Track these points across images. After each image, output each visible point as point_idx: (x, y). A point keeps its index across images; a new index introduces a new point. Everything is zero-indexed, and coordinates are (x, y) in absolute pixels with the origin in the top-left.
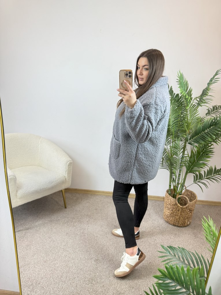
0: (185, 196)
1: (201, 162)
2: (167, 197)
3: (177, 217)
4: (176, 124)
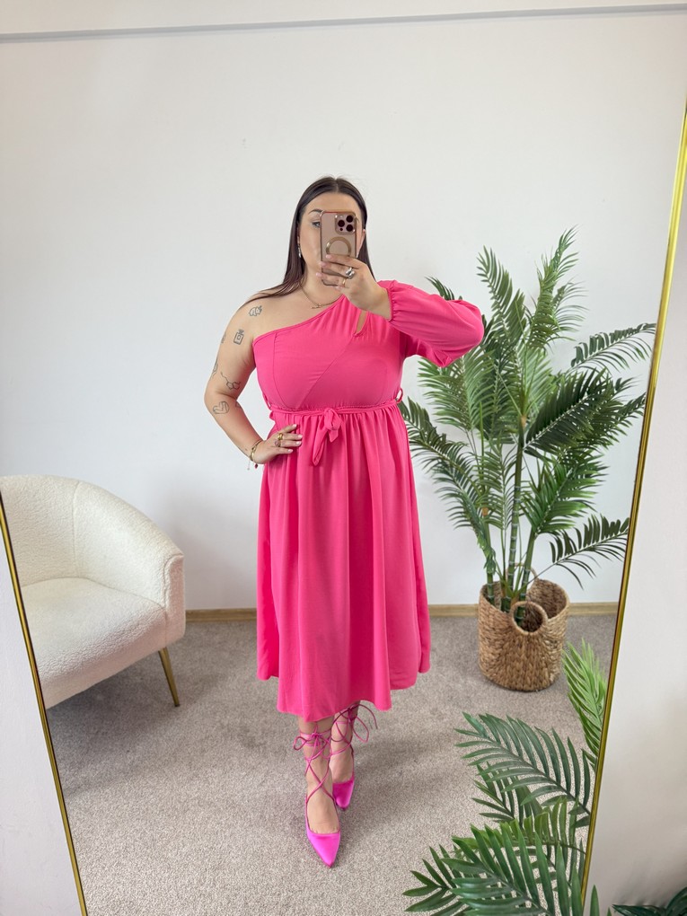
0: (534, 601)
1: (572, 499)
2: (485, 609)
3: (519, 665)
4: (485, 398)
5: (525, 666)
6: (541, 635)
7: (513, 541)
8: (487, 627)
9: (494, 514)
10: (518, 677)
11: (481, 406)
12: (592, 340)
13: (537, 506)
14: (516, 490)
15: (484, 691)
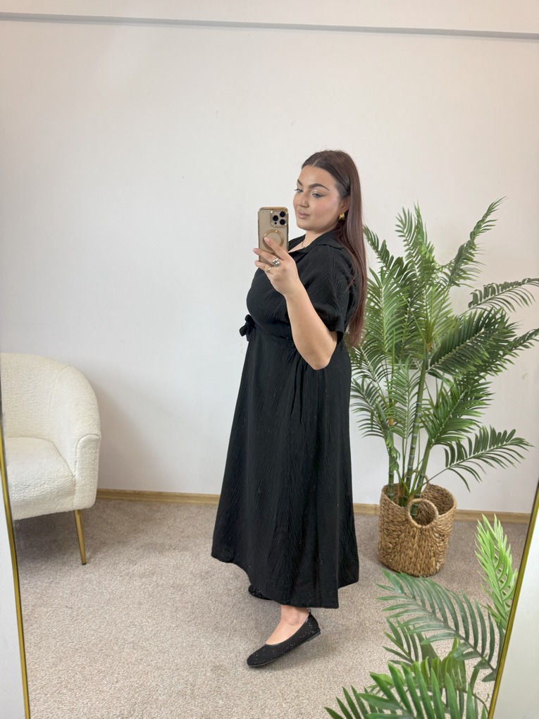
0: (428, 500)
1: (464, 417)
3: (411, 553)
4: (398, 327)
5: (417, 553)
6: (432, 528)
7: (412, 449)
8: (386, 519)
9: (399, 425)
10: (410, 564)
11: (395, 333)
12: (486, 289)
13: (435, 419)
14: (417, 405)
15: (380, 574)
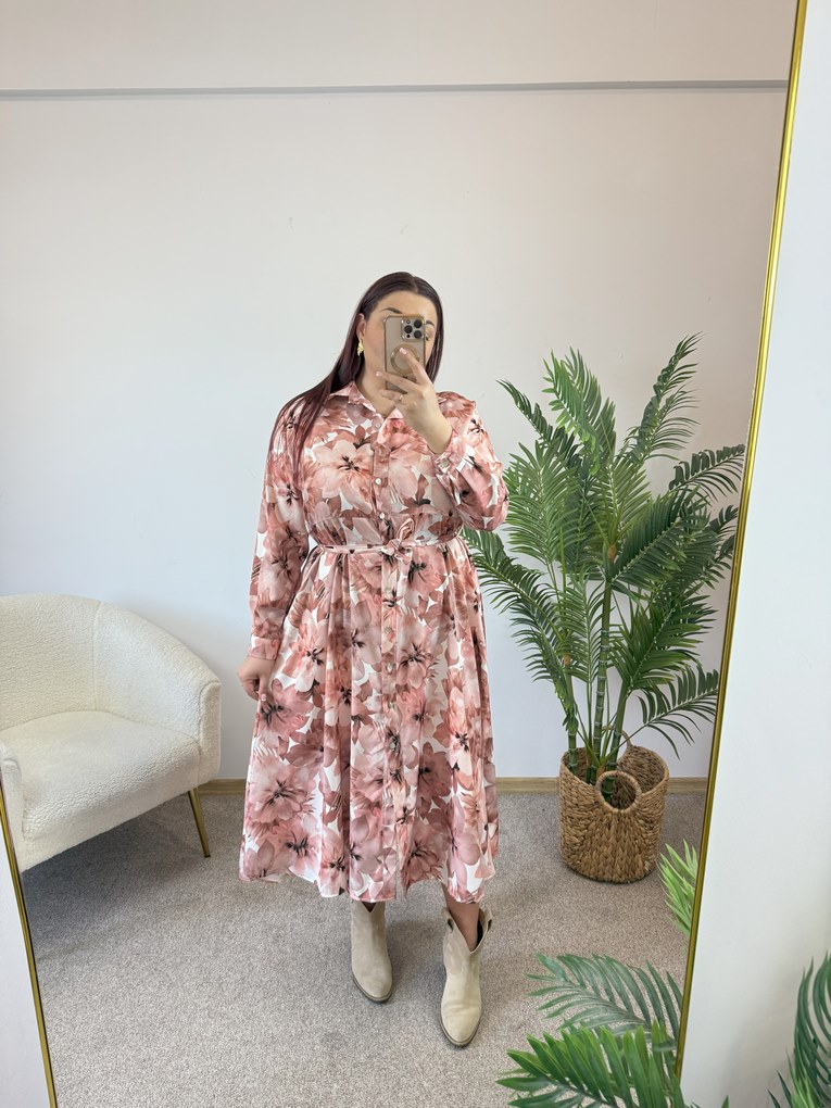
0: (625, 771)
1: (672, 648)
2: (567, 781)
4: (568, 524)
5: (614, 851)
6: (634, 813)
7: (600, 698)
8: (569, 803)
9: (578, 664)
10: (605, 865)
11: (562, 534)
12: (695, 458)
13: (630, 655)
14: (603, 635)
15: (564, 882)
